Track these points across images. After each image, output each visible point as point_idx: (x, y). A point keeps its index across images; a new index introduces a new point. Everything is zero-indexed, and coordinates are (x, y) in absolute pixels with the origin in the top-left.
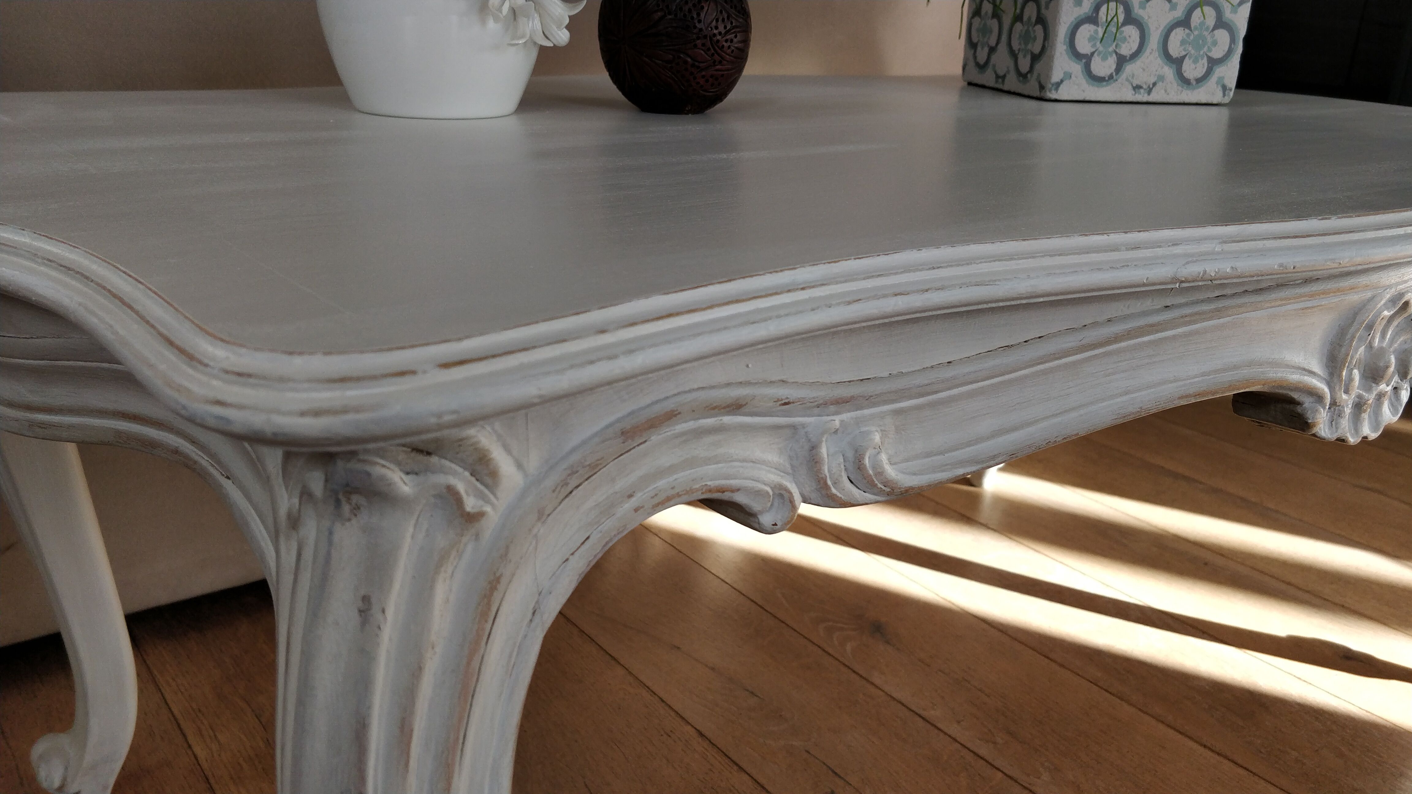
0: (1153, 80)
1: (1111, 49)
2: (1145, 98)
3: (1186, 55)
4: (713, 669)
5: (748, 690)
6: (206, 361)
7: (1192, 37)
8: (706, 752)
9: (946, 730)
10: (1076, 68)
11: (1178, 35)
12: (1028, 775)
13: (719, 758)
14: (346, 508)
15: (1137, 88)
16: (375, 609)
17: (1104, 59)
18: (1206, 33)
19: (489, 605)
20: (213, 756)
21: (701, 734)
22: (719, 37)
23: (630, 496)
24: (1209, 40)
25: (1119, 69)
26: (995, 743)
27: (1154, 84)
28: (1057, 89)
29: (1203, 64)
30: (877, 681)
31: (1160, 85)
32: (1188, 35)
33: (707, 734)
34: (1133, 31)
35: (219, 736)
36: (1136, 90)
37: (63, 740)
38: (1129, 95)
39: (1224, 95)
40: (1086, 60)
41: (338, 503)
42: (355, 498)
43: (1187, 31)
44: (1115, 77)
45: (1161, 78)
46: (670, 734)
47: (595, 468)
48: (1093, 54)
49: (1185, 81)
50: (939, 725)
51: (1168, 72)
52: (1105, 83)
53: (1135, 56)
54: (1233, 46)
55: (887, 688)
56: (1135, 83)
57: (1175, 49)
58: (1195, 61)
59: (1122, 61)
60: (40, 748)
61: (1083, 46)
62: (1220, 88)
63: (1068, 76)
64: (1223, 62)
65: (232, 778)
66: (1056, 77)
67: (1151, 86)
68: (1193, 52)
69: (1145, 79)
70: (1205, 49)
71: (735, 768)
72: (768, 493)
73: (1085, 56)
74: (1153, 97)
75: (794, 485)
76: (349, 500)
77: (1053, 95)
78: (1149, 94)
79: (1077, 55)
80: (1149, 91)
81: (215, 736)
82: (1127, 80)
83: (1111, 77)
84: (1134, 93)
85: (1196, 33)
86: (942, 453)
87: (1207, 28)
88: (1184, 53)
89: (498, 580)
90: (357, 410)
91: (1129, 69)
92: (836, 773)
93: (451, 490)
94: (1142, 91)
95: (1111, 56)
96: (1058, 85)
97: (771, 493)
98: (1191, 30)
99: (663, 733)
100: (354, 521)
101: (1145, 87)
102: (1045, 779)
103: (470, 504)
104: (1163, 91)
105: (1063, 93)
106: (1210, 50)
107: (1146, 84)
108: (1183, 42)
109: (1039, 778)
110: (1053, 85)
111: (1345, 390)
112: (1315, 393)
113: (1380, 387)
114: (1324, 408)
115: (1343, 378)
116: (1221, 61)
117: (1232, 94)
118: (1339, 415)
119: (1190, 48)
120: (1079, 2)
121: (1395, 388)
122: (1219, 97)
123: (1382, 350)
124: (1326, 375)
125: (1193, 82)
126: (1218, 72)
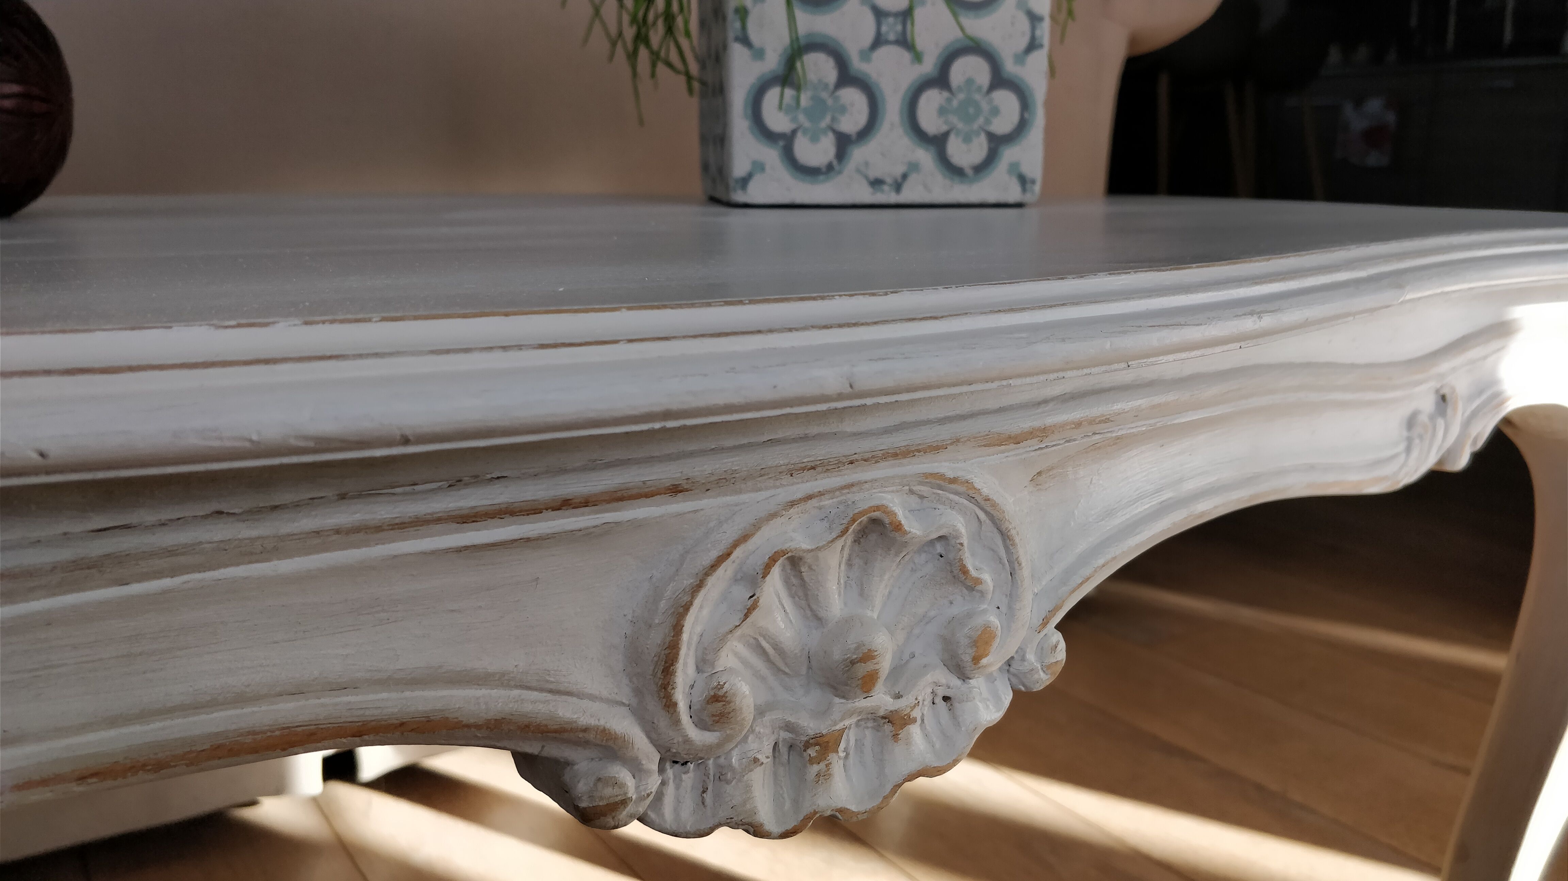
0: (899, 170)
1: (823, 124)
2: (893, 198)
3: (950, 131)
7: (955, 103)
10: (771, 155)
11: (931, 101)
15: (876, 183)
17: (815, 139)
18: (977, 97)
24: (985, 106)
25: (841, 154)
27: (905, 176)
28: (744, 188)
29: (981, 144)
31: (913, 178)
32: (948, 100)
34: (857, 95)
36: (876, 186)
38: (866, 195)
39: (1024, 191)
40: (784, 142)
43: (946, 94)
44: (837, 168)
45: (914, 167)
48: (794, 132)
49: (955, 171)
51: (925, 157)
52: (822, 177)
53: (865, 133)
54: (1026, 115)
56: (873, 174)
57: (930, 122)
58: (967, 139)
59: (844, 142)
61: (777, 120)
62: (1016, 180)
63: (758, 167)
64: (1014, 140)
66: (738, 172)
67: (900, 180)
68: (960, 126)
69: (892, 170)
70: (981, 120)
73: (781, 136)
74: (908, 195)
77: (739, 197)
78: (898, 193)
79: (767, 135)
80: (898, 187)
82: (858, 171)
83: (830, 167)
84: (872, 190)
85: (961, 96)
87: (979, 89)
88: (944, 128)
91: (858, 154)
94: (886, 188)
95: (826, 134)
96: (744, 182)
98: (952, 93)
101: (889, 180)
104: (921, 188)
105: (755, 193)
106: (988, 121)
107: (890, 177)
108: (942, 111)
110: (736, 181)
111: (701, 724)
112: (591, 736)
113: (862, 703)
114: (637, 769)
115: (680, 697)
116: (1010, 138)
117: (1037, 188)
118: (721, 777)
119: (954, 119)
120: (759, 54)
121: (946, 699)
122: (1014, 194)
123: (847, 623)
124: (625, 694)
125: (969, 172)
126: (1009, 154)
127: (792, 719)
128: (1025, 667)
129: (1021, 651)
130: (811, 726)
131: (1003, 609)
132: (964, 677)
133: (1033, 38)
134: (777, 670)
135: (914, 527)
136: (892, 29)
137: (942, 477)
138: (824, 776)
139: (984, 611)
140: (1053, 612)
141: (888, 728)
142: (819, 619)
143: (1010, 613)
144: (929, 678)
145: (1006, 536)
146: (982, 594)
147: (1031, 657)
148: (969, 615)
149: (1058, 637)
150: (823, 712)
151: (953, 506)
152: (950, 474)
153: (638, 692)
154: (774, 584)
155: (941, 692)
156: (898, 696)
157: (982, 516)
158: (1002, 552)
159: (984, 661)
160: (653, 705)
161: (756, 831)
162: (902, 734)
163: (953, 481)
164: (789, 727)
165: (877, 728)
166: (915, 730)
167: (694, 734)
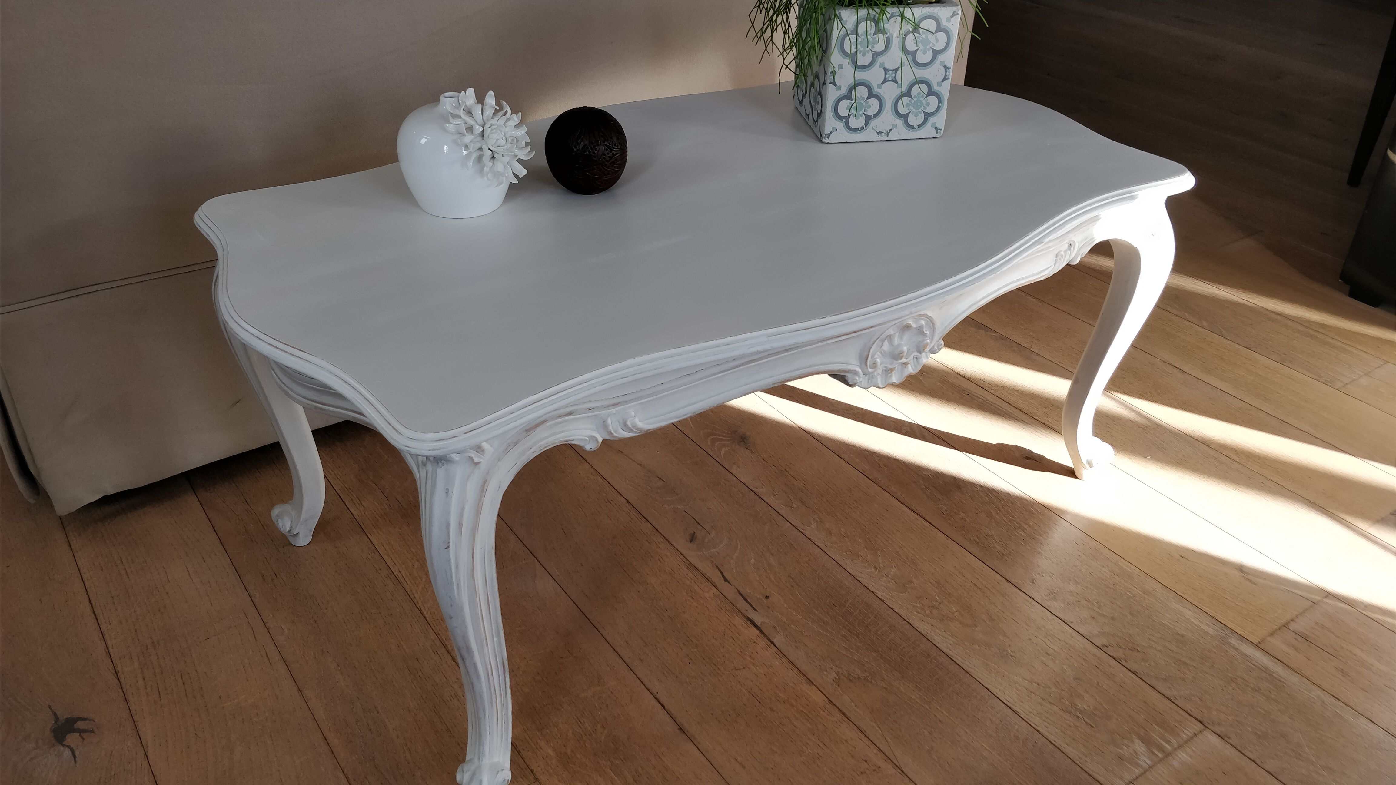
0: (889, 127)
1: (861, 112)
2: (885, 138)
3: (910, 112)
4: (641, 465)
5: (658, 477)
6: (402, 434)
7: (913, 102)
8: (630, 512)
9: (765, 499)
10: (840, 125)
11: (903, 102)
12: (804, 525)
13: (636, 515)
14: (440, 464)
15: (880, 133)
16: (450, 492)
17: (857, 118)
18: (922, 99)
19: (484, 488)
20: (361, 514)
21: (628, 502)
22: (606, 163)
23: (531, 448)
24: (924, 102)
25: (867, 124)
26: (791, 507)
27: (891, 130)
28: (828, 137)
29: (922, 117)
30: (734, 472)
31: (894, 130)
32: (910, 101)
33: (632, 502)
34: (875, 101)
35: (363, 504)
36: (879, 134)
37: (287, 507)
38: (876, 138)
39: (937, 133)
40: (846, 120)
41: (438, 463)
42: (442, 461)
43: (909, 99)
44: (865, 128)
45: (895, 126)
46: (611, 502)
47: (517, 443)
48: (850, 116)
49: (910, 127)
50: (763, 497)
51: (899, 122)
52: (859, 132)
53: (876, 115)
54: (940, 104)
55: (739, 476)
56: (878, 130)
57: (902, 109)
58: (916, 116)
59: (868, 119)
60: (276, 511)
61: (843, 112)
62: (934, 129)
63: (835, 129)
64: (933, 115)
65: (373, 525)
66: (827, 131)
67: (889, 131)
68: (914, 110)
69: (885, 128)
70: (922, 108)
71: (644, 520)
72: (586, 439)
73: (844, 117)
74: (891, 137)
75: (598, 434)
76: (441, 462)
77: (826, 140)
78: (888, 136)
79: (840, 118)
80: (888, 134)
81: (361, 503)
82: (873, 129)
83: (862, 128)
84: (878, 136)
85: (915, 99)
86: (662, 415)
87: (923, 96)
88: (908, 111)
89: (486, 480)
90: (443, 448)
91: (873, 123)
92: (698, 523)
93: (470, 457)
94: (883, 134)
95: (862, 116)
96: (829, 135)
97: (588, 439)
98: (912, 98)
99: (607, 501)
100: (443, 467)
101: (884, 132)
102: (813, 527)
103: (476, 460)
104: (897, 134)
105: (832, 139)
106: (925, 108)
107: (885, 130)
108: (907, 105)
109: (809, 526)
110: (826, 135)
111: (871, 369)
112: (852, 372)
113: (900, 361)
114: (859, 377)
115: (868, 364)
116: (932, 114)
117: (942, 132)
118: (873, 377)
119: (911, 108)
120: (839, 88)
121: (916, 358)
122: (933, 134)
123: (899, 345)
124: (858, 363)
125: (916, 127)
126: (932, 120)
127: (886, 365)
128: (934, 349)
129: (934, 346)
130: (890, 367)
131: (931, 338)
132: (920, 353)
133: (946, 75)
134: (883, 356)
135: (914, 326)
136: (890, 76)
137: (921, 315)
138: (891, 376)
139: (926, 340)
140: (941, 337)
141: (904, 365)
142: (892, 345)
143: (932, 340)
144: (914, 354)
145: (933, 324)
146: (927, 336)
147: (936, 347)
148: (924, 340)
149: (942, 342)
150: (892, 363)
151: (922, 319)
152: (923, 314)
153: (861, 363)
154: (886, 343)
155: (915, 357)
156: (907, 359)
157: (928, 320)
158: (932, 327)
159: (925, 350)
160: (863, 365)
161: (878, 387)
162: (907, 366)
163: (923, 315)
164: (885, 367)
165: (902, 366)
166: (909, 365)
167: (870, 370)
